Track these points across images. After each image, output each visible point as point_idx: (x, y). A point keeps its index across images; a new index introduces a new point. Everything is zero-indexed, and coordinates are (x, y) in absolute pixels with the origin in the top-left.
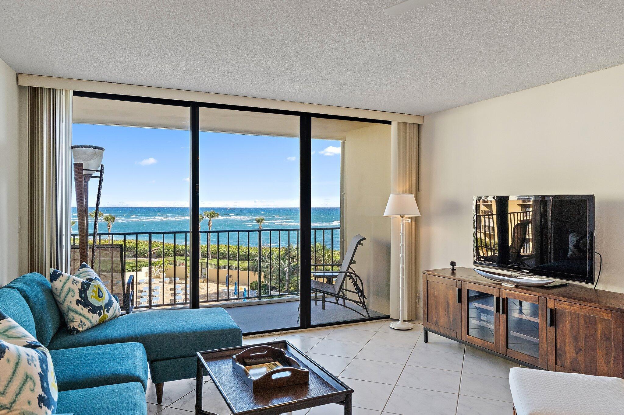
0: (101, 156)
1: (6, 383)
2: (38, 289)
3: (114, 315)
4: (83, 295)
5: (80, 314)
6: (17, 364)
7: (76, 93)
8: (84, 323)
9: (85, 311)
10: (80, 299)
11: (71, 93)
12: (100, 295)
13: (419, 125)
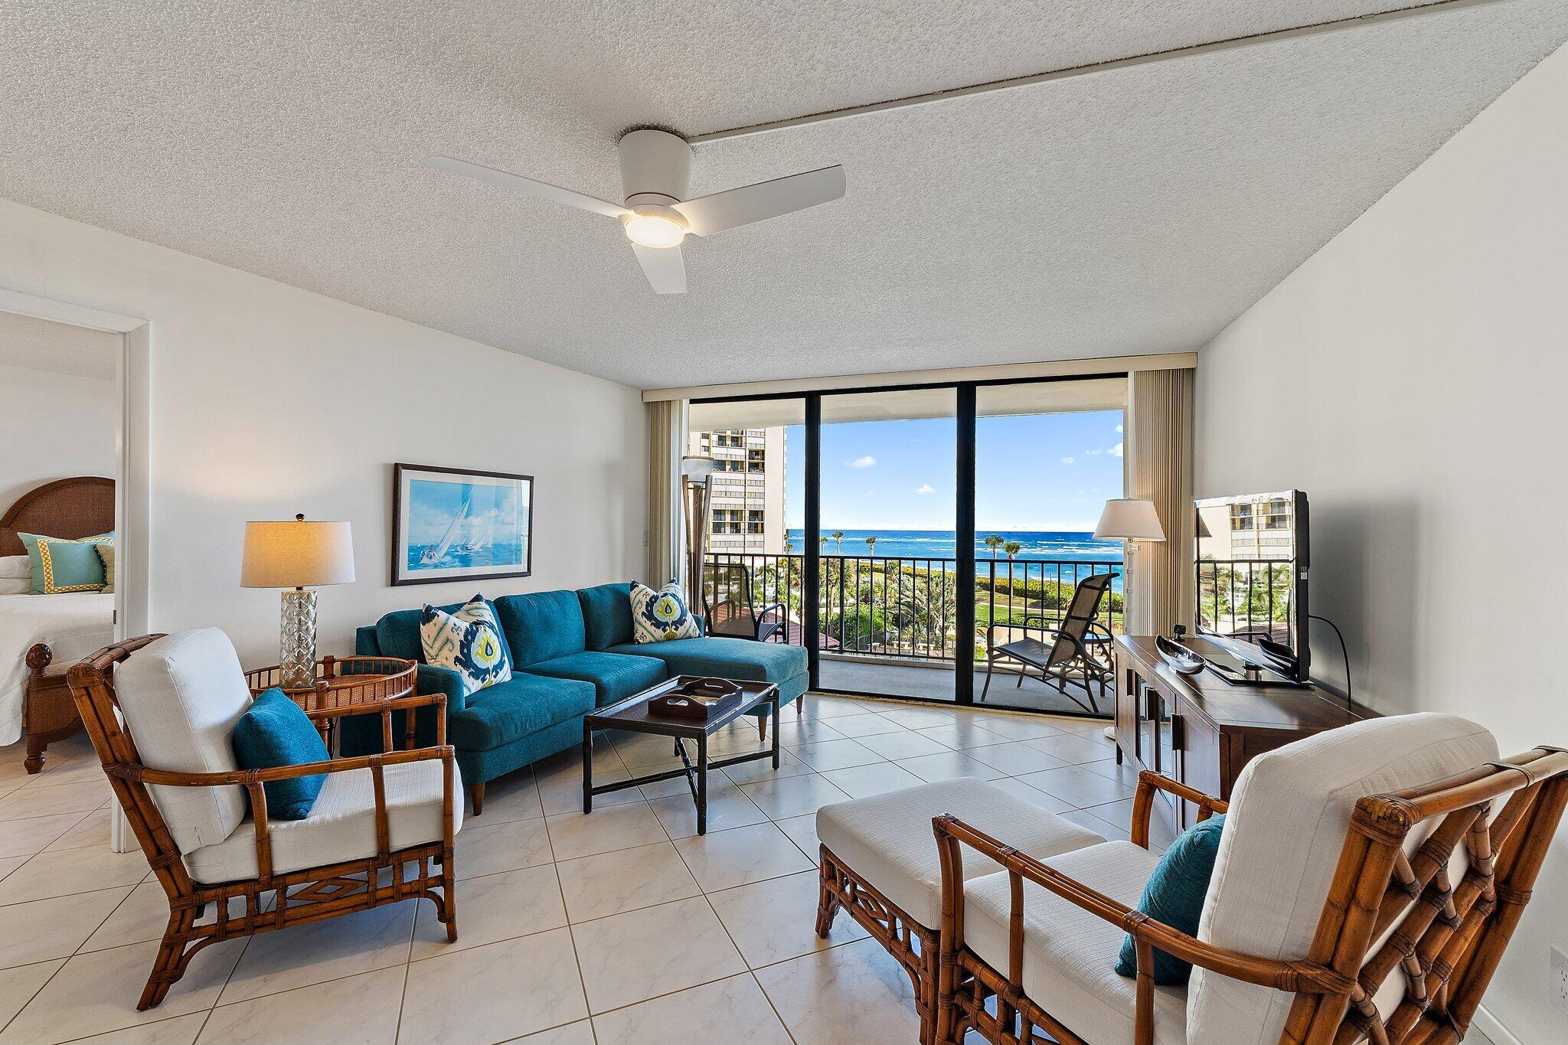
1: (433, 640)
4: (650, 608)
5: (644, 626)
6: (441, 629)
7: (693, 401)
8: (646, 636)
9: (649, 624)
10: (646, 611)
12: (669, 610)
13: (1192, 371)
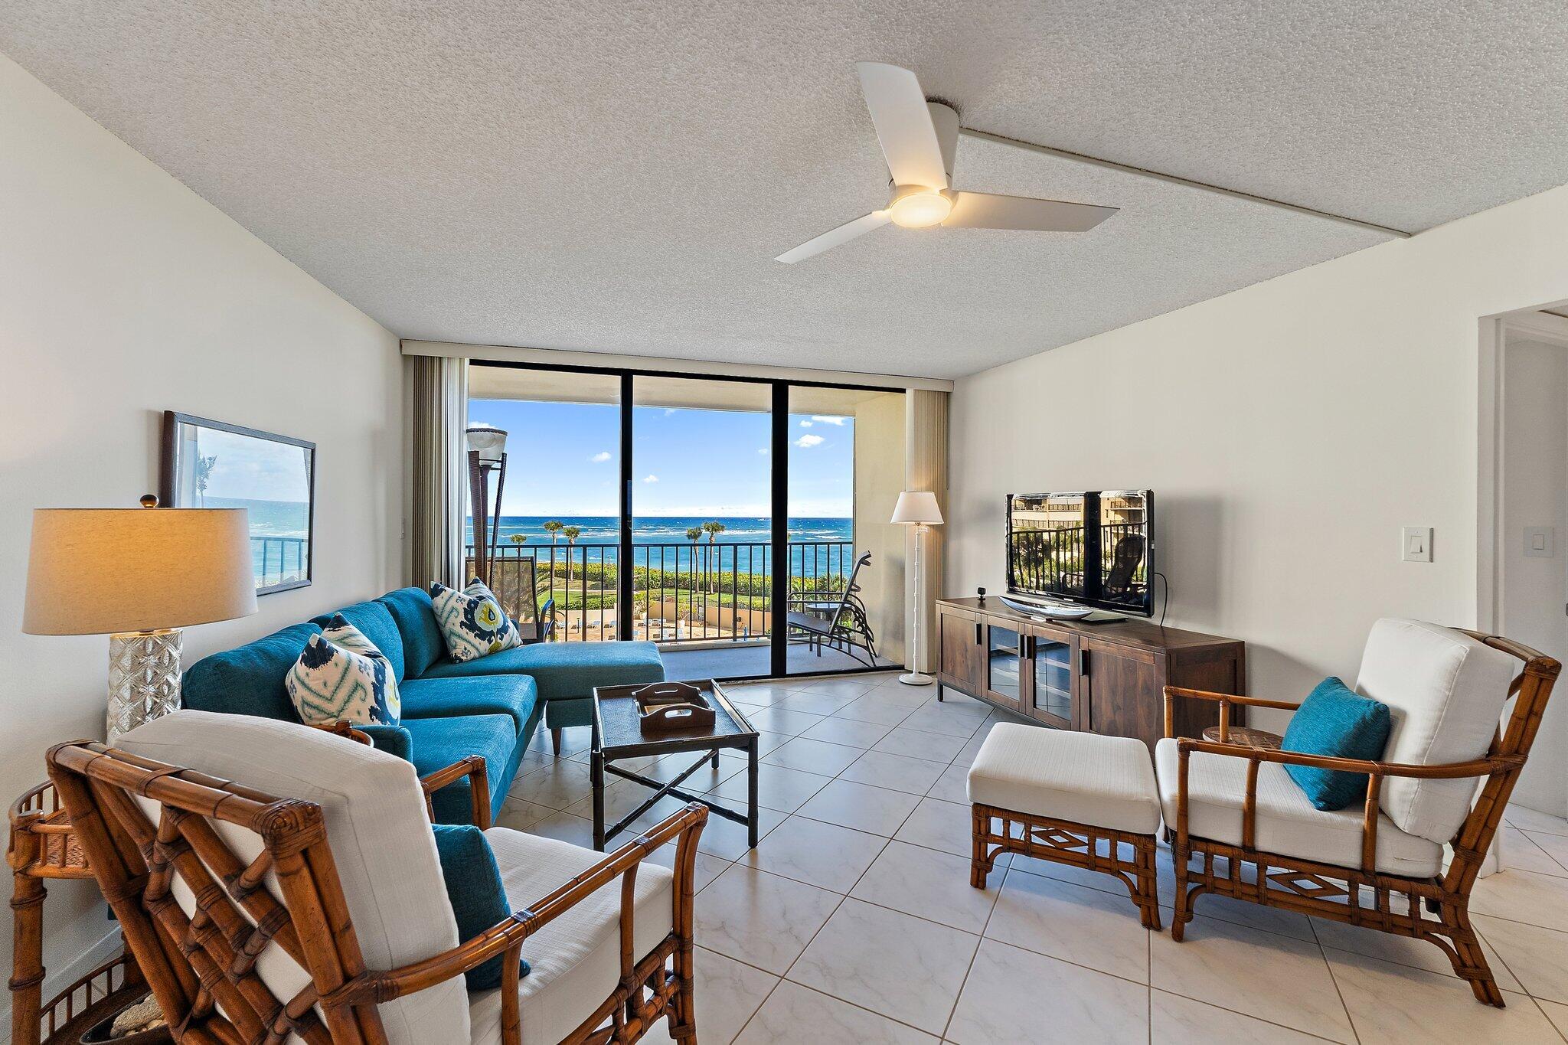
0: (503, 441)
1: (333, 688)
2: (413, 607)
3: (511, 644)
4: (469, 616)
5: (464, 640)
6: (347, 669)
7: (473, 362)
8: (469, 651)
9: (471, 636)
10: (465, 621)
11: (467, 361)
12: (492, 617)
13: (948, 394)
